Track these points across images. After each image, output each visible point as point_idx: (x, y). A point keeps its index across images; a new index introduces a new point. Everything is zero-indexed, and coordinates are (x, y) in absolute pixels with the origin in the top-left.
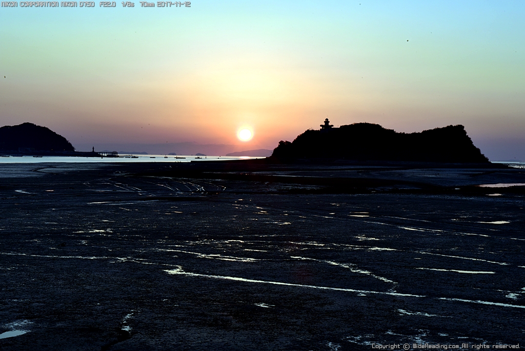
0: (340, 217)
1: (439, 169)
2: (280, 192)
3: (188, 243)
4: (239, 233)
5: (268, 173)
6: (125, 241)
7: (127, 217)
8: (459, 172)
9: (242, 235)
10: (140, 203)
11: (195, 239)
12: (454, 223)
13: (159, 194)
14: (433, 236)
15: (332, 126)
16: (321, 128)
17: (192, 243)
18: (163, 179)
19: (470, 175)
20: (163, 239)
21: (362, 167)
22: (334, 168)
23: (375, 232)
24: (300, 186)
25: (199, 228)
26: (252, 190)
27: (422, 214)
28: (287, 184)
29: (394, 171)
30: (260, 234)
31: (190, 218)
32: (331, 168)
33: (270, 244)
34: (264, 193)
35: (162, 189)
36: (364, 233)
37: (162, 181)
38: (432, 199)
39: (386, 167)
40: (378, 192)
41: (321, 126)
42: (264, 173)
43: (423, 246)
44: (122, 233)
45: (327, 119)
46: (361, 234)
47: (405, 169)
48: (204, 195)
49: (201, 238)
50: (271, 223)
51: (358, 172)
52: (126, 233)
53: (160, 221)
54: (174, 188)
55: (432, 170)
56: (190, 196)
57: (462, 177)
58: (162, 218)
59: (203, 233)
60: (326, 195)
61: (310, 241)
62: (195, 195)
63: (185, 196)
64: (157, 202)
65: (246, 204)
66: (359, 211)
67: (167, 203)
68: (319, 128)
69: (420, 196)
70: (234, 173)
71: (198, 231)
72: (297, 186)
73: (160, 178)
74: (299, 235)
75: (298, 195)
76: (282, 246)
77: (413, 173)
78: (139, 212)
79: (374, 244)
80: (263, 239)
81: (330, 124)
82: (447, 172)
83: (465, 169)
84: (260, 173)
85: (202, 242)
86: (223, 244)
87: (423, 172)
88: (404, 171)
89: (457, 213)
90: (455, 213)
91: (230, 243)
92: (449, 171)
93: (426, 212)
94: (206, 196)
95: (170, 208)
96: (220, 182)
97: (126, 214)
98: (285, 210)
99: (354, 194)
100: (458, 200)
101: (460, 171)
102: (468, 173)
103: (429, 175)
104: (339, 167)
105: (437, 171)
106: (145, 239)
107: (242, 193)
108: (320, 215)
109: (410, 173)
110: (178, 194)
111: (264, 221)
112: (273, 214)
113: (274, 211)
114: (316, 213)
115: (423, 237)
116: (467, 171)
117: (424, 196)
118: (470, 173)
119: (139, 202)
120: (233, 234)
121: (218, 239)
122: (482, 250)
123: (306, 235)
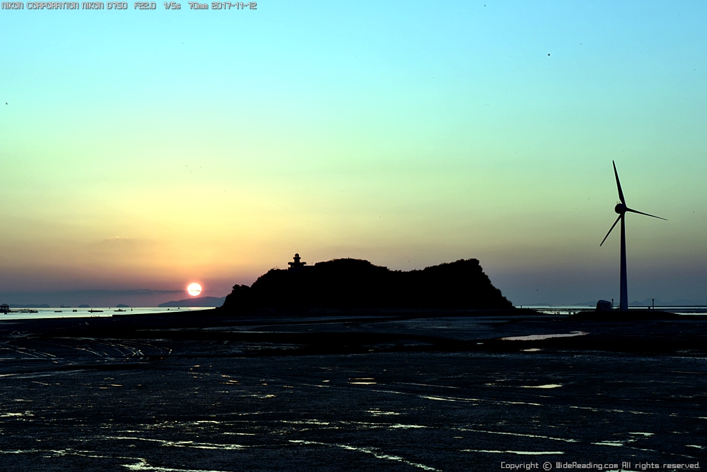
0: (338, 385)
1: (450, 318)
2: (247, 354)
3: (144, 426)
4: (209, 411)
5: (224, 328)
6: (55, 428)
7: (48, 395)
8: (475, 322)
9: (215, 414)
10: (60, 374)
11: (152, 422)
12: (490, 388)
13: (81, 361)
14: (468, 406)
15: (305, 263)
16: (290, 266)
17: (148, 427)
18: (83, 340)
19: (493, 325)
20: (108, 423)
21: (347, 318)
22: (311, 319)
23: (391, 405)
24: (272, 346)
25: (152, 406)
26: (208, 352)
27: (445, 379)
28: (254, 343)
29: (391, 322)
30: (238, 411)
31: (136, 393)
32: (306, 319)
33: (255, 425)
34: (225, 356)
35: (84, 354)
36: (377, 405)
37: (82, 344)
38: (451, 357)
39: (379, 317)
40: (377, 351)
41: (289, 263)
42: (218, 328)
43: (461, 421)
44: (48, 416)
45: (297, 255)
46: (374, 407)
47: (405, 320)
48: (146, 361)
49: (160, 420)
50: (248, 397)
51: (345, 325)
52: (53, 416)
53: (96, 397)
54: (100, 353)
55: (440, 320)
56: (126, 363)
57: (482, 327)
58: (96, 394)
59: (160, 412)
60: (310, 356)
61: (309, 419)
62: (132, 361)
63: (119, 363)
64: (83, 372)
65: (207, 371)
66: (361, 376)
67: (98, 374)
68: (287, 267)
69: (434, 355)
70: (178, 329)
71: (152, 410)
72: (267, 345)
73: (78, 339)
74: (291, 411)
75: (273, 357)
76: (272, 426)
77: (418, 323)
78: (63, 387)
79: (395, 420)
80: (243, 418)
81: (301, 261)
82: (461, 322)
83: (483, 317)
84: (213, 328)
85: (162, 425)
86: (191, 426)
87: (430, 322)
88: (404, 321)
89: (490, 375)
90: (488, 375)
91: (201, 425)
92: (463, 320)
93: (449, 375)
94: (147, 363)
95: (103, 380)
96: (162, 342)
97: (45, 390)
98: (262, 378)
99: (347, 354)
100: (485, 358)
101: (477, 319)
102: (488, 322)
103: (439, 325)
104: (317, 319)
105: (447, 320)
106: (82, 423)
107: (196, 356)
108: (311, 383)
109: (413, 324)
110: (109, 361)
111: (238, 394)
112: (247, 384)
113: (247, 379)
114: (304, 382)
115: (456, 409)
116: (486, 319)
117: (440, 355)
118: (491, 322)
119: (57, 372)
120: (203, 413)
121: (184, 420)
122: (538, 424)
123: (301, 411)
